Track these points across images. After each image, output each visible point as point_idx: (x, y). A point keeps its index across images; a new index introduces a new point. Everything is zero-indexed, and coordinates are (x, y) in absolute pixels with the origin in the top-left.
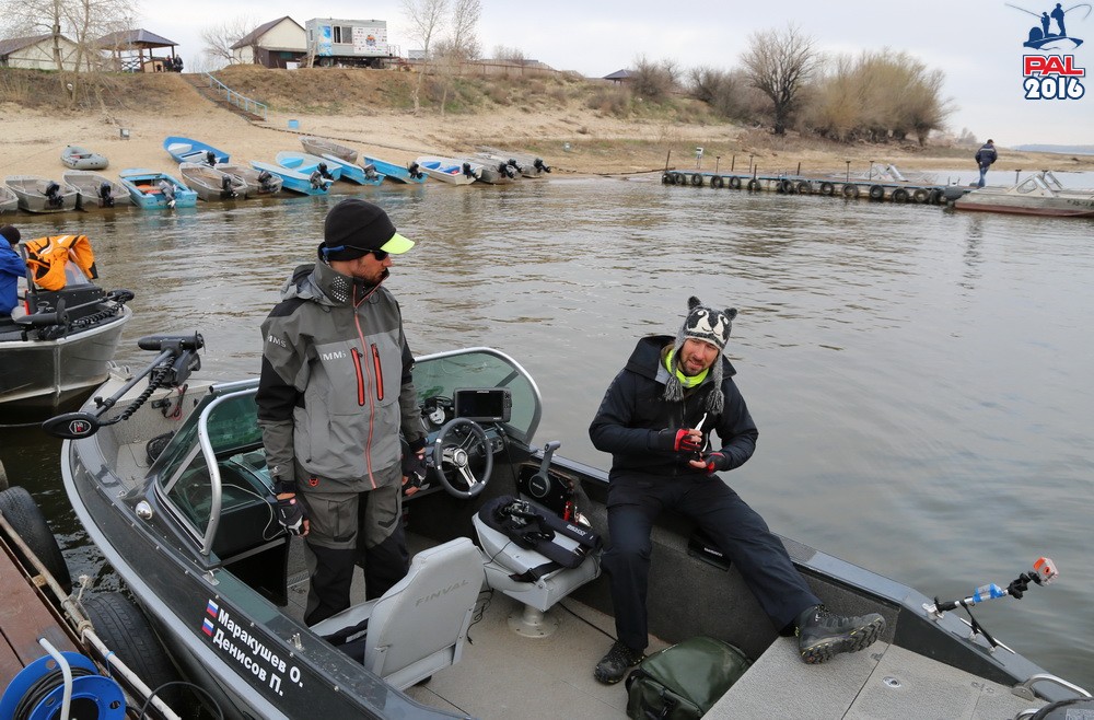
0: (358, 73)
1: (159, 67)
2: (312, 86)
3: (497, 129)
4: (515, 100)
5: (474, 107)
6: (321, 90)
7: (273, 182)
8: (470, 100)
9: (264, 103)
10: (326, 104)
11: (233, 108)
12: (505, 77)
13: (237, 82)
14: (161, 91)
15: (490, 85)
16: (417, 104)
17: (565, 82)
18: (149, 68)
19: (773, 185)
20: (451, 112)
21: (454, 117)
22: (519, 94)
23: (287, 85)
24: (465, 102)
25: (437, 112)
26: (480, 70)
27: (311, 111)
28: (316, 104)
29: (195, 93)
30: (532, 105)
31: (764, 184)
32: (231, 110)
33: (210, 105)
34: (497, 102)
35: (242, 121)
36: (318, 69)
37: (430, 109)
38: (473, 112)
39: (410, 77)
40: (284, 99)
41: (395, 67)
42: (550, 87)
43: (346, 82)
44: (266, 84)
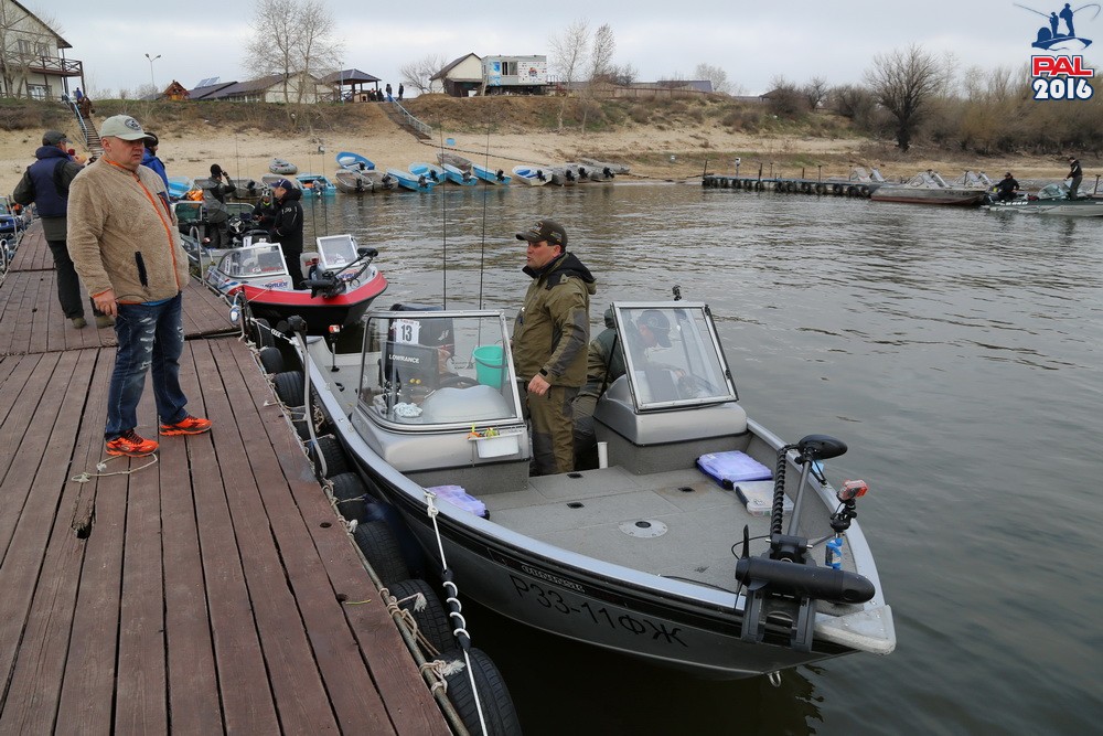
0: (520, 100)
1: (364, 98)
2: (479, 111)
3: (625, 144)
4: (653, 119)
5: (616, 126)
6: (486, 114)
7: (391, 182)
8: (614, 120)
9: (437, 126)
10: (486, 125)
11: (411, 129)
12: (651, 99)
13: (419, 109)
14: (363, 117)
15: (635, 106)
16: (561, 124)
17: (708, 102)
18: (357, 98)
19: (772, 185)
20: (593, 130)
21: (593, 134)
22: (660, 115)
23: (458, 111)
24: (609, 121)
25: (579, 130)
26: (630, 93)
27: (473, 130)
28: (479, 125)
29: (386, 118)
30: (669, 123)
31: (766, 184)
32: (408, 131)
33: (395, 127)
34: (638, 121)
35: (414, 139)
36: (489, 97)
37: (574, 128)
38: (612, 130)
39: (563, 102)
40: (455, 122)
41: (554, 93)
42: (692, 107)
43: (508, 107)
44: (441, 110)
